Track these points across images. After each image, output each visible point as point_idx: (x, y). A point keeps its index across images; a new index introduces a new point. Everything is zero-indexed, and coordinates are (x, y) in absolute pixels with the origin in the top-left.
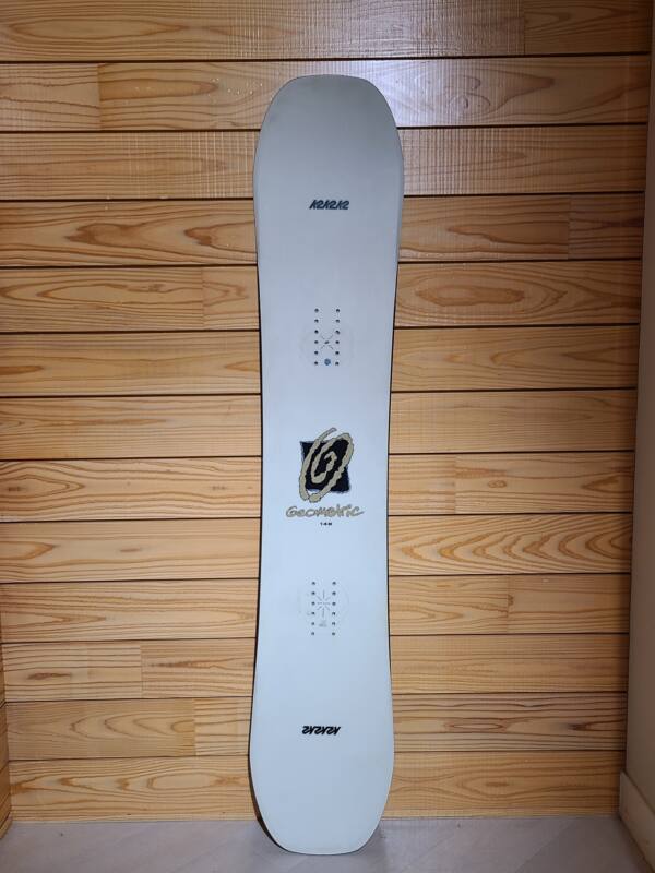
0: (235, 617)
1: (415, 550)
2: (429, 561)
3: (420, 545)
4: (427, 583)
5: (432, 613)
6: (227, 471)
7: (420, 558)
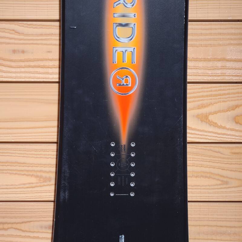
0: (33, 180)
1: (211, 118)
2: (224, 128)
3: (215, 113)
4: (221, 150)
5: (225, 179)
6: (28, 35)
7: (215, 125)
